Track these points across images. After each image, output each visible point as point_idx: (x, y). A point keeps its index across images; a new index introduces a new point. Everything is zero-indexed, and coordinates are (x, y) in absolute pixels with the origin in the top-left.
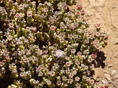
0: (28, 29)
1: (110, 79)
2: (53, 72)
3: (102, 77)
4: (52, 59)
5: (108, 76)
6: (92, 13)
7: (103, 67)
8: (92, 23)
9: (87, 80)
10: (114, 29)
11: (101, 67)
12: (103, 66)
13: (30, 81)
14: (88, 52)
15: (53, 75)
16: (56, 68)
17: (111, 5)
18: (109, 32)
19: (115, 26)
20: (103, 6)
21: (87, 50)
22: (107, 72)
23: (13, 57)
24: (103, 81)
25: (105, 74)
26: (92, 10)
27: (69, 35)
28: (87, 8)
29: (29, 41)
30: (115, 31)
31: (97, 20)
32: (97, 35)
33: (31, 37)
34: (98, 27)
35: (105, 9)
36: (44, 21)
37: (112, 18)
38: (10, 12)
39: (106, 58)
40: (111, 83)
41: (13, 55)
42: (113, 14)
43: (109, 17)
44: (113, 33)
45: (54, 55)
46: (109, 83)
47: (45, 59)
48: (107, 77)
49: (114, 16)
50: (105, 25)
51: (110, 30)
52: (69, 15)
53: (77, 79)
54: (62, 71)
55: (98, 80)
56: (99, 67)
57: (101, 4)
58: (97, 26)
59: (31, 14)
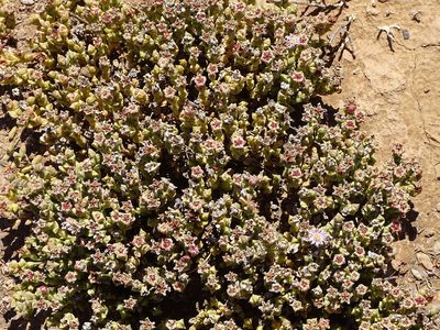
0: (238, 179)
1: (430, 266)
2: (305, 281)
3: (413, 263)
4: (298, 245)
5: (425, 259)
6: (377, 107)
7: (412, 238)
8: (379, 131)
9: (385, 289)
10: (432, 142)
11: (407, 237)
12: (413, 234)
13: (251, 300)
14: (381, 221)
15: (305, 289)
16: (313, 269)
17: (421, 86)
18: (420, 151)
19: (433, 136)
20: (401, 91)
21: (380, 217)
22: (423, 249)
23: (204, 241)
24: (415, 272)
25: (419, 255)
26: (377, 101)
27: (334, 187)
28: (365, 96)
29: (241, 208)
30: (434, 147)
31: (390, 124)
32: (398, 175)
33: (245, 198)
34: (396, 152)
35: (406, 96)
36: (271, 151)
37: (426, 116)
38: (191, 137)
39: (417, 213)
40: (433, 275)
41: (204, 237)
42: (427, 108)
43: (417, 114)
44: (429, 152)
45: (304, 239)
46: (430, 276)
47: (282, 250)
48: (423, 262)
49: (429, 111)
50: (409, 134)
51: (423, 147)
52: (332, 137)
53: (362, 289)
54: (326, 275)
55: (403, 270)
56: (402, 238)
57: (396, 85)
58: (394, 148)
59: (241, 142)
